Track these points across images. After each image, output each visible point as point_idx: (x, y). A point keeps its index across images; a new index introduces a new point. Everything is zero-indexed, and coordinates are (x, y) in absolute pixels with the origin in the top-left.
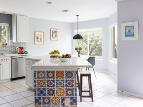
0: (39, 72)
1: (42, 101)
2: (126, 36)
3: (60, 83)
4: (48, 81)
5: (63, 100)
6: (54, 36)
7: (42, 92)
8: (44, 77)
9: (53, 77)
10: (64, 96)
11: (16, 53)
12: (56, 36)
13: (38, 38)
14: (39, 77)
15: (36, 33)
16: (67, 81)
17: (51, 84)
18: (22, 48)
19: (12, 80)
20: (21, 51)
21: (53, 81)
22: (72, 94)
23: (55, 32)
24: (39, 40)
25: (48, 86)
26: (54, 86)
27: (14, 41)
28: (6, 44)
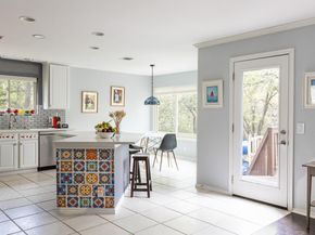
0: (63, 151)
1: (66, 190)
2: (208, 101)
3: (92, 166)
4: (75, 163)
5: (96, 188)
6: (117, 99)
7: (67, 178)
8: (70, 158)
9: (82, 158)
10: (98, 184)
11: (47, 127)
12: (120, 98)
13: (87, 103)
14: (63, 158)
15: (85, 94)
16: (101, 163)
17: (80, 166)
18: (57, 119)
19: (40, 169)
20: (57, 123)
21: (83, 163)
22: (108, 182)
23: (119, 92)
24: (90, 105)
25: (76, 170)
26: (83, 170)
27: (45, 107)
28: (32, 112)
